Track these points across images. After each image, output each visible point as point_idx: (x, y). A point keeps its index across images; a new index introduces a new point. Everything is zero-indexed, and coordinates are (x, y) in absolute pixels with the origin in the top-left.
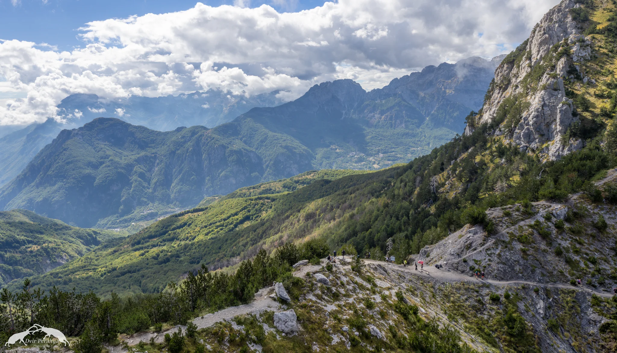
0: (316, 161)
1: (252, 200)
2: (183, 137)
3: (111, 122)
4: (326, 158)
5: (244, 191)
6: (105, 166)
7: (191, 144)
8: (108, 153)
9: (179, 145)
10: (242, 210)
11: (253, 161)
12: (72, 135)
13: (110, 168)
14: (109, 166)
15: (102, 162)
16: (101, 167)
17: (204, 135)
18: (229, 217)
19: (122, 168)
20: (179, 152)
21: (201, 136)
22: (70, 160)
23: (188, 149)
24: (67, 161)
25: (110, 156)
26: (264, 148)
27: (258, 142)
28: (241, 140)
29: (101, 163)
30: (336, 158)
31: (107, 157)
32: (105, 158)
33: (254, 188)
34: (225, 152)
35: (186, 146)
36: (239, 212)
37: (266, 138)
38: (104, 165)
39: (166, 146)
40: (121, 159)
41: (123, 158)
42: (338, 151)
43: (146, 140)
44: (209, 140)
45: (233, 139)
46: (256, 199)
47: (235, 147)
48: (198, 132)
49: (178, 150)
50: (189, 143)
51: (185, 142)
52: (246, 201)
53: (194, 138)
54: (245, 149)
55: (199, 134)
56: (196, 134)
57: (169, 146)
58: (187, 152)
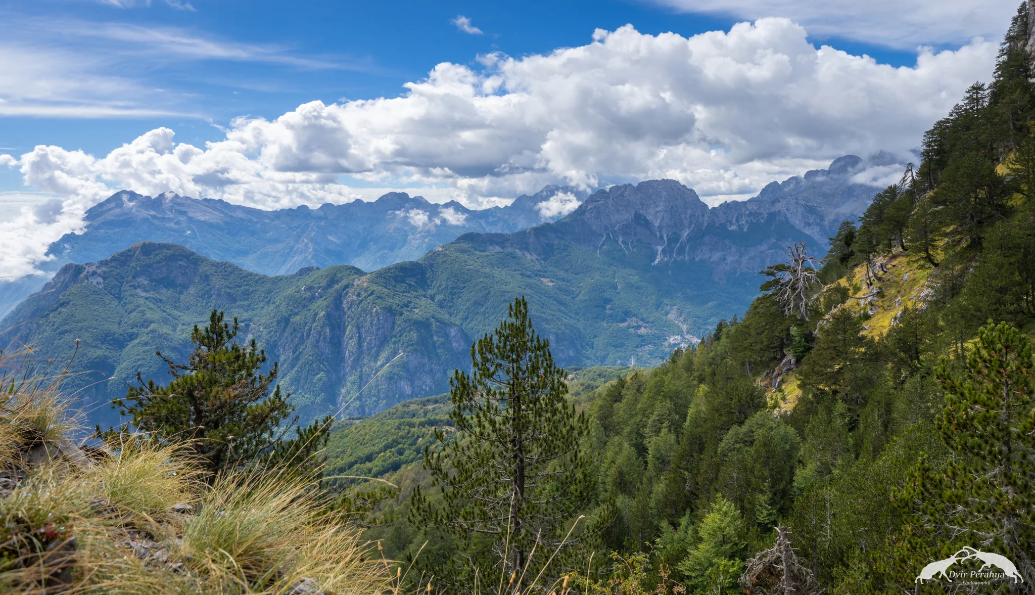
0: (593, 351)
1: (412, 425)
2: (310, 288)
3: (166, 252)
4: (615, 347)
5: (413, 407)
6: (139, 344)
7: (325, 303)
8: (149, 315)
9: (301, 303)
10: (386, 448)
11: (455, 345)
12: (82, 276)
13: (148, 348)
14: (146, 344)
15: (133, 334)
16: (131, 344)
17: (353, 285)
18: (351, 465)
19: (174, 349)
20: (298, 318)
21: (347, 286)
22: (67, 327)
23: (316, 314)
24: (63, 329)
25: (152, 322)
26: (479, 318)
27: (468, 305)
28: (432, 298)
29: (132, 337)
30: (637, 347)
31: (146, 323)
32: (142, 326)
33: (436, 402)
34: (394, 323)
35: (314, 306)
36: (378, 453)
37: (486, 297)
38: (136, 342)
39: (272, 307)
40: (175, 330)
41: (180, 327)
42: (642, 331)
43: (232, 291)
44: (364, 294)
45: (416, 297)
46: (422, 424)
47: (418, 314)
48: (342, 278)
49: (296, 314)
50: (320, 302)
51: (313, 299)
52: (399, 428)
53: (332, 291)
54: (437, 320)
55: (344, 282)
56: (337, 282)
57: (278, 306)
58: (314, 321)
